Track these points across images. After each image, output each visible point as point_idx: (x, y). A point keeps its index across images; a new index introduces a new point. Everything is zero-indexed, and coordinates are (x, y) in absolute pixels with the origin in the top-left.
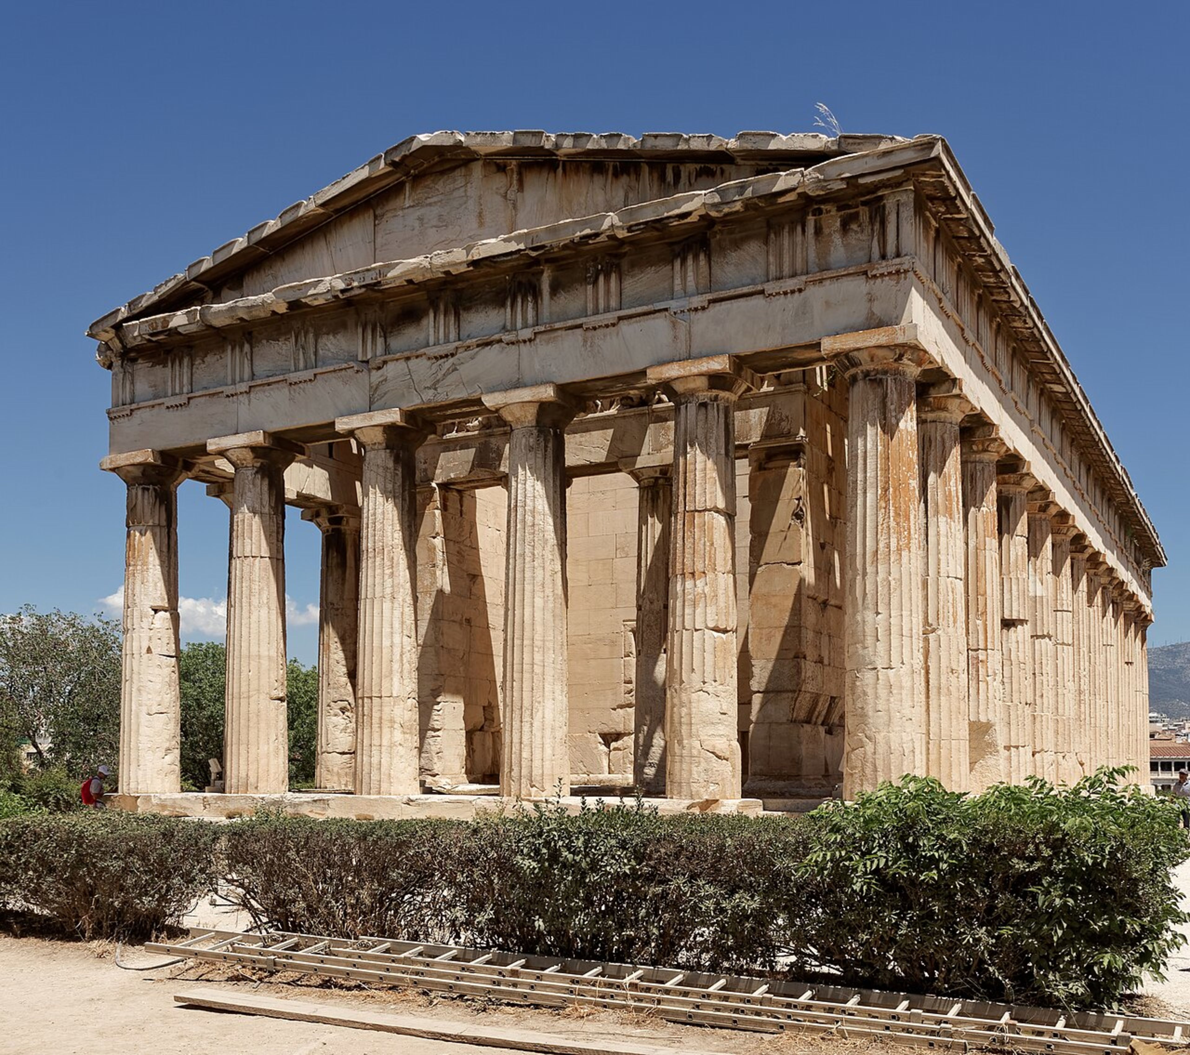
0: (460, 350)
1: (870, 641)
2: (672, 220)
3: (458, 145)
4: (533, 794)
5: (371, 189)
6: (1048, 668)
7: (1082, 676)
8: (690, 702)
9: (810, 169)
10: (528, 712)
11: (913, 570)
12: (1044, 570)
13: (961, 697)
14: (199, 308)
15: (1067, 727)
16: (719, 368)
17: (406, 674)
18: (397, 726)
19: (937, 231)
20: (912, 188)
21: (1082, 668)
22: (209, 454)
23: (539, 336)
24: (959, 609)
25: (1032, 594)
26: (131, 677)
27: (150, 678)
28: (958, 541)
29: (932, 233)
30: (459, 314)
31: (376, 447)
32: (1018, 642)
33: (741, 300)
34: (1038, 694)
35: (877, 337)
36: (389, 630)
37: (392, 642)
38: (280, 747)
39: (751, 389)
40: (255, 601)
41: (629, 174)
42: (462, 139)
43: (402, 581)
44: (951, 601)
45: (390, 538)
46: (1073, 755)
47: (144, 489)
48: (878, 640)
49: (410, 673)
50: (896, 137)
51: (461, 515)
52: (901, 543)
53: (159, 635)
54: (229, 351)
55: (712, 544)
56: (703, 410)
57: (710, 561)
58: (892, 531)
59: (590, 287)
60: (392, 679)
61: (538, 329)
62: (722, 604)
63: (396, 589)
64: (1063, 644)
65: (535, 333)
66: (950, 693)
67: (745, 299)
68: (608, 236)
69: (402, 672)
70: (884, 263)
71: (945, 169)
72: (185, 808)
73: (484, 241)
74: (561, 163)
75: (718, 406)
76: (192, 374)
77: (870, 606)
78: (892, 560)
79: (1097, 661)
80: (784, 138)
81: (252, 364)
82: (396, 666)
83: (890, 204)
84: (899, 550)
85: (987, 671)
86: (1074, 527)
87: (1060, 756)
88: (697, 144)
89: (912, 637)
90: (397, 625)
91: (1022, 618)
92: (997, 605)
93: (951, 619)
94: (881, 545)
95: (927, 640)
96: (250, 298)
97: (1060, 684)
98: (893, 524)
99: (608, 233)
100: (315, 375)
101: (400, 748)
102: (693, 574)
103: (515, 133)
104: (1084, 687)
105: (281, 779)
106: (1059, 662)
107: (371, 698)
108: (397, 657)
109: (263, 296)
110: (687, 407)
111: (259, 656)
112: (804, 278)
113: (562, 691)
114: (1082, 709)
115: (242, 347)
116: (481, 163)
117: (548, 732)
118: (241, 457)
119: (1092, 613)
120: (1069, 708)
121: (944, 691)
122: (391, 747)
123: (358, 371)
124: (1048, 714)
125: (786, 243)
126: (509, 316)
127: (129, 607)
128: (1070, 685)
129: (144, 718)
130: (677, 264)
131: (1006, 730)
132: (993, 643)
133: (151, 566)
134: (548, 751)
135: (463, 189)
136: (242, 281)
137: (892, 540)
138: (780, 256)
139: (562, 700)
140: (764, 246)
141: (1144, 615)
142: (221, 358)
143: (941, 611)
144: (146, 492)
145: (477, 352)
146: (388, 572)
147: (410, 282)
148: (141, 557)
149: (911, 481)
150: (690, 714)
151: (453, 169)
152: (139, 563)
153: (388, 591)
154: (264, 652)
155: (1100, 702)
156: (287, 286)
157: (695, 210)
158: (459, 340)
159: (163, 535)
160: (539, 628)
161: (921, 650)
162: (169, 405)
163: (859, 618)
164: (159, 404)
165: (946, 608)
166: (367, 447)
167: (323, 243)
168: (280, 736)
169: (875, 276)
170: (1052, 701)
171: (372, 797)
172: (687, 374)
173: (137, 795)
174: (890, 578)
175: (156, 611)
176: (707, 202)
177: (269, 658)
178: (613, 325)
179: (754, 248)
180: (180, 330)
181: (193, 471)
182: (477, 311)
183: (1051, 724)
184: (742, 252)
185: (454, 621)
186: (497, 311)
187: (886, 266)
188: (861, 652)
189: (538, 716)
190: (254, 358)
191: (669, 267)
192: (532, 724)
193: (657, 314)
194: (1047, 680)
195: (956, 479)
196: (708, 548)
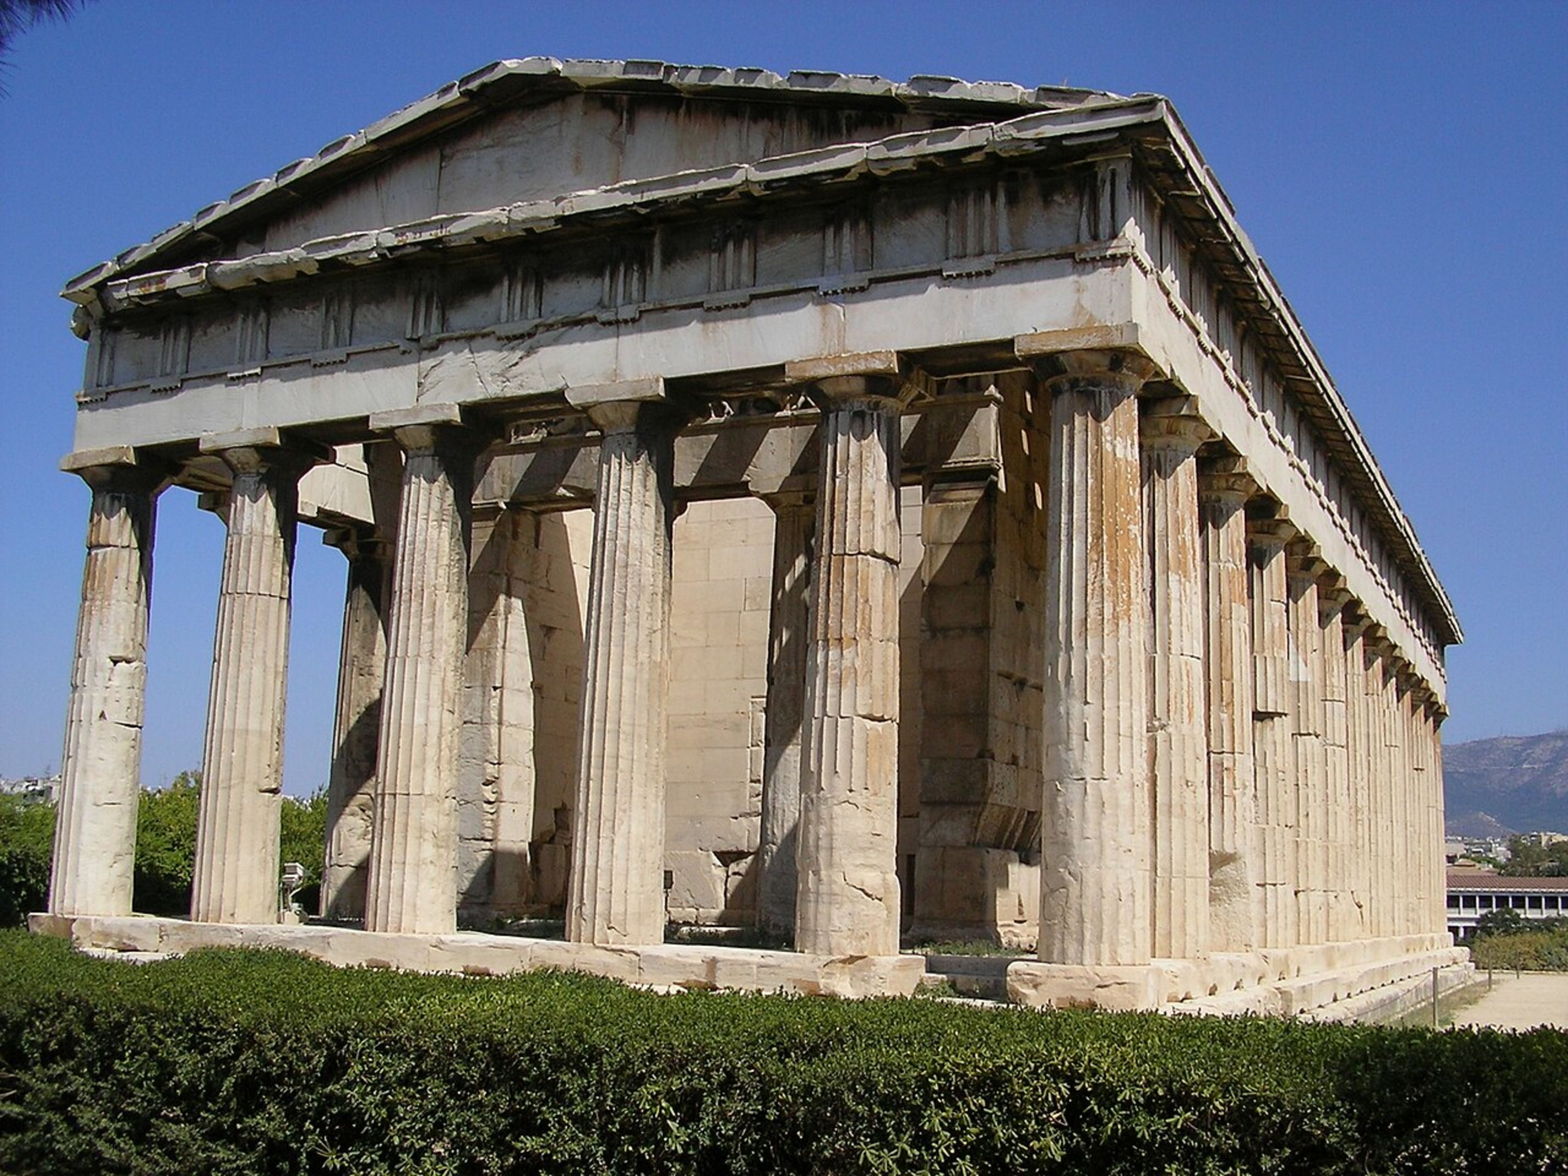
0: (541, 329)
1: (1075, 740)
2: (824, 177)
3: (554, 74)
4: (611, 941)
5: (440, 124)
6: (1315, 778)
7: (1359, 788)
8: (832, 818)
9: (1002, 124)
10: (609, 824)
11: (1134, 646)
12: (1309, 646)
13: (1199, 819)
14: (205, 265)
15: (1340, 857)
16: (882, 367)
17: (444, 765)
18: (428, 836)
19: (1163, 208)
20: (1130, 155)
21: (1359, 777)
22: (201, 454)
23: (645, 315)
24: (1196, 699)
25: (1293, 678)
26: (76, 752)
27: (101, 755)
28: (1194, 608)
29: (1157, 211)
30: (543, 284)
31: (421, 453)
32: (1275, 743)
33: (912, 281)
34: (1302, 812)
35: (1086, 337)
36: (424, 701)
37: (427, 718)
38: (269, 858)
39: (924, 397)
40: (245, 655)
41: (771, 120)
42: (560, 67)
43: (445, 636)
44: (1185, 688)
45: (433, 576)
46: (1347, 896)
47: (113, 499)
48: (1086, 740)
49: (450, 762)
50: (1109, 94)
51: (537, 546)
52: (1118, 609)
53: (118, 695)
54: (240, 321)
55: (867, 601)
56: (858, 422)
57: (863, 623)
58: (1106, 592)
59: (715, 256)
60: (424, 770)
61: (644, 306)
62: (877, 682)
63: (437, 646)
64: (1334, 744)
65: (641, 312)
66: (1183, 814)
67: (917, 280)
68: (740, 193)
69: (439, 759)
70: (1095, 246)
71: (1171, 136)
72: (135, 939)
73: (580, 193)
74: (685, 102)
75: (878, 415)
76: (189, 350)
77: (1077, 692)
78: (1106, 631)
79: (1378, 767)
80: (969, 85)
81: (267, 338)
82: (431, 752)
83: (1103, 173)
84: (1116, 617)
85: (1234, 784)
86: (1346, 590)
87: (1332, 895)
88: (860, 86)
89: (1132, 737)
90: (435, 694)
91: (1279, 711)
92: (1248, 693)
93: (1186, 712)
94: (1092, 611)
95: (1154, 740)
96: (272, 254)
97: (1331, 798)
98: (1107, 583)
99: (741, 189)
100: (348, 355)
101: (431, 867)
102: (840, 640)
103: (628, 63)
104: (1362, 803)
105: (267, 904)
106: (1330, 769)
107: (395, 795)
108: (433, 740)
109: (288, 252)
110: (837, 416)
111: (247, 731)
112: (993, 258)
113: (657, 796)
114: (1360, 834)
115: (256, 317)
116: (582, 96)
117: (634, 854)
118: (243, 459)
119: (1371, 704)
120: (1342, 832)
121: (1175, 810)
122: (418, 866)
123: (404, 352)
124: (1315, 841)
125: (971, 212)
126: (607, 289)
127: (80, 656)
128: (1343, 799)
129: (89, 810)
130: (830, 232)
131: (1259, 862)
132: (1242, 744)
133: (113, 602)
134: (634, 879)
135: (556, 128)
136: (265, 234)
137: (1105, 604)
138: (963, 229)
139: (657, 807)
140: (942, 216)
141: (1436, 707)
142: (229, 329)
143: (1172, 702)
144: (116, 503)
145: (562, 334)
146: (426, 621)
147: (480, 240)
148: (102, 589)
149: (1131, 527)
150: (830, 835)
151: (545, 103)
152: (99, 597)
153: (426, 647)
154: (254, 725)
155: (1382, 822)
156: (320, 240)
157: (854, 166)
158: (540, 316)
159: (133, 559)
160: (626, 706)
161: (1145, 755)
162: (156, 388)
163: (1062, 710)
164: (144, 387)
165: (1179, 697)
166: (410, 453)
167: (372, 188)
168: (270, 844)
169: (1084, 261)
170: (1320, 823)
171: (388, 935)
172: (838, 373)
173: (71, 917)
174: (1104, 657)
175: (115, 662)
176: (870, 157)
177: (261, 733)
178: (744, 305)
179: (929, 218)
180: (178, 291)
181: (181, 476)
182: (565, 281)
183: (1320, 853)
184: (914, 222)
185: (519, 691)
186: (591, 281)
187: (1098, 249)
188: (1063, 756)
189: (620, 830)
190: (271, 330)
191: (819, 236)
192: (613, 841)
193: (801, 295)
194: (1314, 794)
195: (1192, 525)
196: (860, 607)
